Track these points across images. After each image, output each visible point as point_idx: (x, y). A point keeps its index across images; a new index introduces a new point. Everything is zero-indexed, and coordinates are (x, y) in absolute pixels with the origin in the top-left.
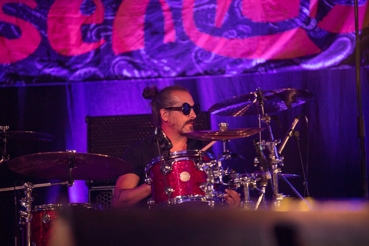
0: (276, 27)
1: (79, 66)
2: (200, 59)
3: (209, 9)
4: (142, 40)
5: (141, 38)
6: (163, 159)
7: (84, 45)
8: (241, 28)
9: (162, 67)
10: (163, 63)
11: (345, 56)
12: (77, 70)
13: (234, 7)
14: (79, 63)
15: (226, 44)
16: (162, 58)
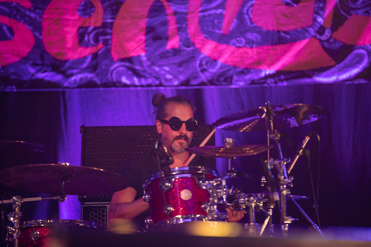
0: (288, 37)
1: (75, 71)
2: (205, 67)
3: (216, 14)
4: (143, 46)
5: (142, 44)
6: (163, 176)
7: (80, 49)
8: (250, 36)
9: (164, 75)
10: (165, 71)
11: (360, 69)
12: (72, 75)
13: (243, 14)
14: (74, 68)
15: (233, 53)
16: (163, 66)
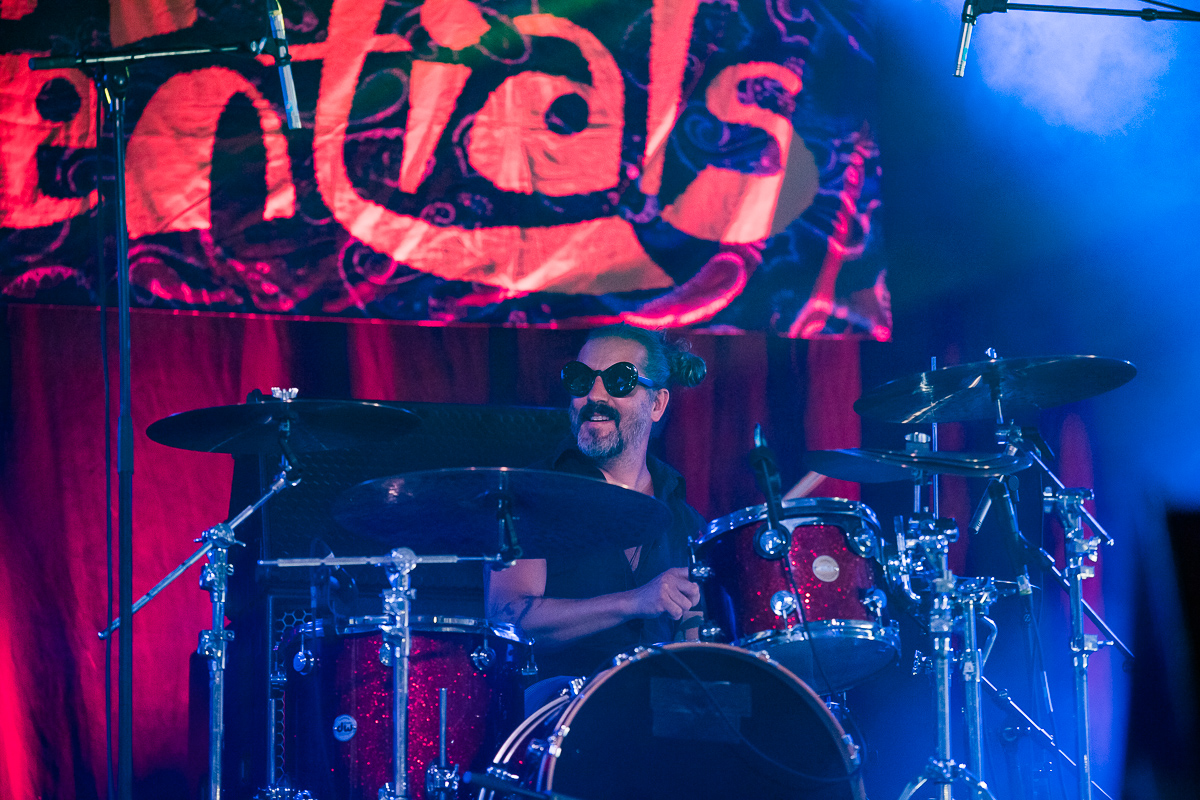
0: (559, 210)
1: (30, 259)
2: (359, 270)
3: (384, 139)
4: (206, 204)
5: (202, 201)
7: (44, 202)
8: (466, 200)
9: (258, 283)
10: (259, 273)
11: (729, 301)
12: (26, 267)
13: (452, 144)
14: (29, 252)
15: (427, 239)
16: (255, 259)
